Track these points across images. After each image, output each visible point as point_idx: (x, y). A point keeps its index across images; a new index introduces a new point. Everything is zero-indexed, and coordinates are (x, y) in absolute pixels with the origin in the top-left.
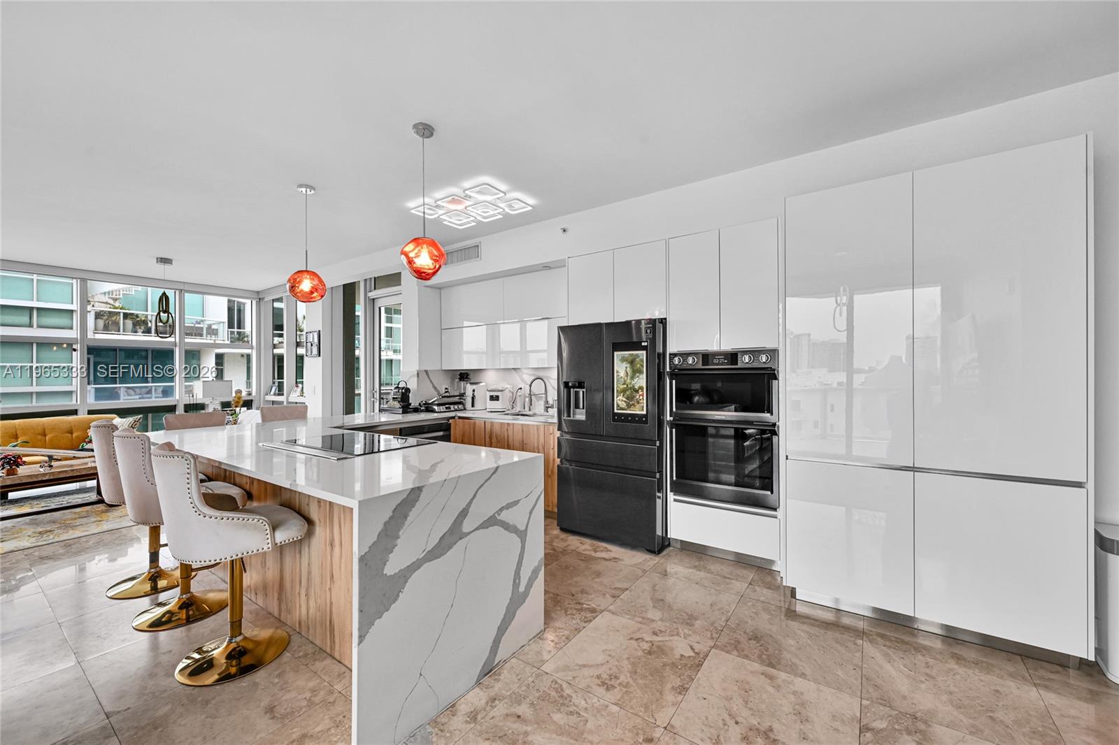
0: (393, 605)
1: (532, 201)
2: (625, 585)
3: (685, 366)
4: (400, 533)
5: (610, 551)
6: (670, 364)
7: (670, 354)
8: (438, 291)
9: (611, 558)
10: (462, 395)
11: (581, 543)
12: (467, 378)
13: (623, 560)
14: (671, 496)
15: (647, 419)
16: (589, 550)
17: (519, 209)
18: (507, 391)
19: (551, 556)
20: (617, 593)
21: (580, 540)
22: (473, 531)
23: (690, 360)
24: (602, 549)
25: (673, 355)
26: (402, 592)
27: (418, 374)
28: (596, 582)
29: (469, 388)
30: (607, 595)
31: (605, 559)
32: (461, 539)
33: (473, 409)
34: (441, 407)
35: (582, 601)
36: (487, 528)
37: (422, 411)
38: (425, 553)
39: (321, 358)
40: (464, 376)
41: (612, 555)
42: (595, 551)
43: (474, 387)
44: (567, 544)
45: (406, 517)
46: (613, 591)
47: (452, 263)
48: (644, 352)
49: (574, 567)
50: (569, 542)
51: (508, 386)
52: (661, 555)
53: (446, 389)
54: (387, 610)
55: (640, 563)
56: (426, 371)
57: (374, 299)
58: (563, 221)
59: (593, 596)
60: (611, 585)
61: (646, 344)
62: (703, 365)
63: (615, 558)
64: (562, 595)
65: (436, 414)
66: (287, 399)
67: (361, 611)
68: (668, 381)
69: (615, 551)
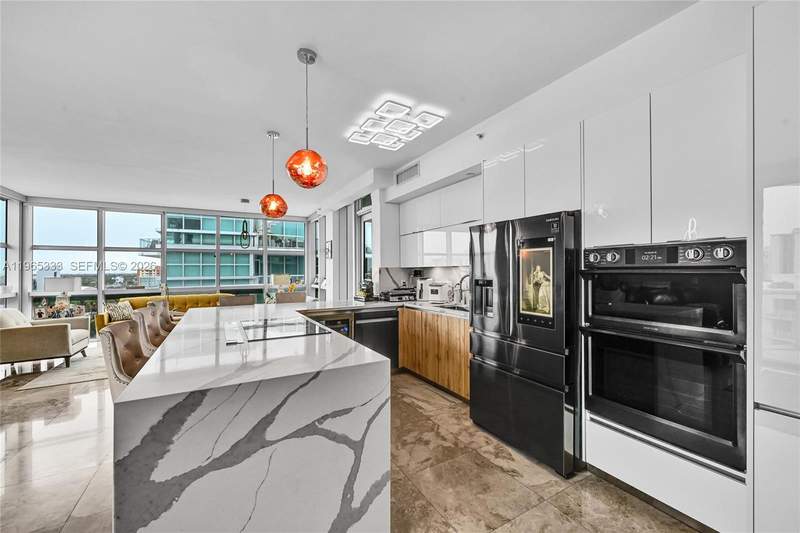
0: (164, 514)
1: (443, 112)
2: (509, 514)
3: (603, 264)
4: (174, 438)
5: (513, 460)
6: (585, 262)
7: (585, 251)
8: (397, 205)
9: (510, 470)
10: (413, 289)
11: (487, 442)
12: (420, 274)
13: (522, 476)
14: (586, 415)
15: (553, 323)
16: (491, 453)
17: (433, 122)
18: (445, 287)
19: (449, 451)
20: (494, 521)
21: (487, 438)
22: (281, 440)
23: (609, 257)
24: (505, 455)
25: (588, 252)
26: (177, 501)
27: (380, 271)
28: (479, 498)
29: (419, 282)
30: (482, 522)
31: (502, 469)
32: (263, 447)
33: (420, 300)
34: (394, 298)
35: (451, 522)
36: (304, 437)
37: (381, 300)
38: (210, 460)
39: (332, 260)
40: (419, 273)
41: (512, 465)
42: (497, 456)
43: (423, 282)
44: (472, 440)
45: (182, 422)
46: (492, 519)
47: (402, 182)
48: (551, 249)
49: (465, 472)
50: (475, 439)
51: (448, 282)
52: (571, 481)
53: (404, 283)
54: (155, 519)
55: (540, 486)
56: (387, 269)
57: (361, 216)
58: (478, 129)
59: (466, 518)
60: (492, 509)
61: (552, 240)
62: (626, 263)
63: (514, 471)
64: (435, 506)
65: (391, 303)
66: (320, 287)
67: (118, 518)
68: (583, 281)
69: (519, 461)
